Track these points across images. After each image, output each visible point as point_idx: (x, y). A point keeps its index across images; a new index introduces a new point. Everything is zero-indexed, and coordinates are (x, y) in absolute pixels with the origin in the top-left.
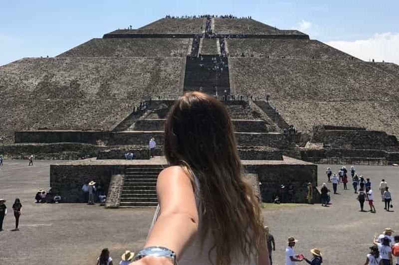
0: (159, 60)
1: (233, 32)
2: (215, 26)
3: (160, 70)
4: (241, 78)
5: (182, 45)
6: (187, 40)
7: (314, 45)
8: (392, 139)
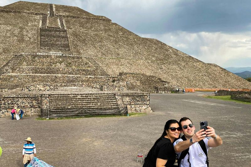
0: (22, 29)
1: (67, 14)
2: (56, 9)
3: (23, 35)
4: (75, 42)
5: (35, 20)
6: (38, 16)
7: (114, 26)
8: (159, 80)
